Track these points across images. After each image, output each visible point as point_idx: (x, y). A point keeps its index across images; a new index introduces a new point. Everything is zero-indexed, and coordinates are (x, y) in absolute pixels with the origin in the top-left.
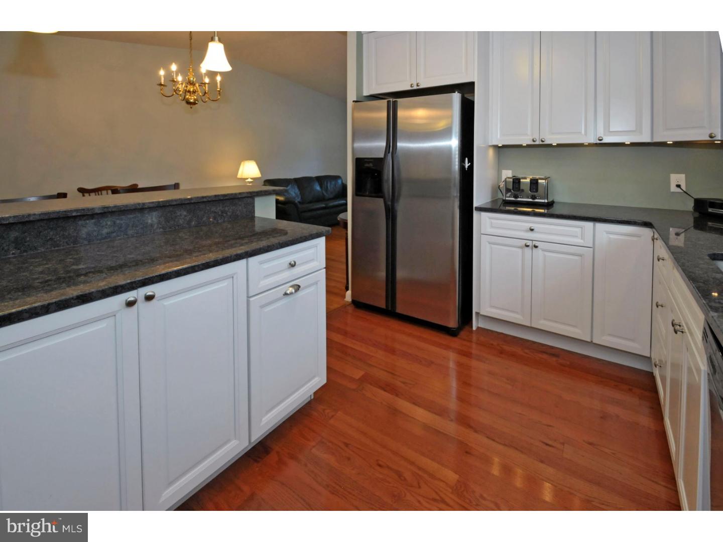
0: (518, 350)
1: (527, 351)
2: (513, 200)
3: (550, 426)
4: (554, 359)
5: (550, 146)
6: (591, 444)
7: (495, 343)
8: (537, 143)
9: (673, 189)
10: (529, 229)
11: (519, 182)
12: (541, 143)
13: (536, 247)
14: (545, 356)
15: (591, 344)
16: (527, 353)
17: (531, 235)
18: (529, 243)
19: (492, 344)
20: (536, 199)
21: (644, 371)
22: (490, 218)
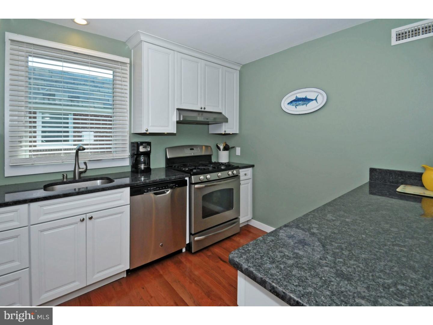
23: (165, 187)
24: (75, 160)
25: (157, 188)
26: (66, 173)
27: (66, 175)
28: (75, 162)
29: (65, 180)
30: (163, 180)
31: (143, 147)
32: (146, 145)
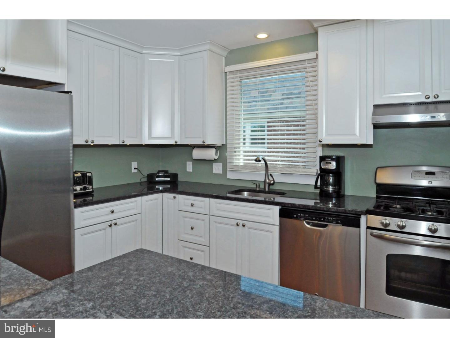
8: (88, 143)
10: (110, 212)
17: (113, 216)
18: (111, 223)
23: (316, 218)
24: (265, 171)
25: (308, 216)
26: (259, 182)
27: (259, 184)
28: (265, 173)
29: (258, 189)
30: (317, 209)
31: (326, 163)
32: (330, 160)
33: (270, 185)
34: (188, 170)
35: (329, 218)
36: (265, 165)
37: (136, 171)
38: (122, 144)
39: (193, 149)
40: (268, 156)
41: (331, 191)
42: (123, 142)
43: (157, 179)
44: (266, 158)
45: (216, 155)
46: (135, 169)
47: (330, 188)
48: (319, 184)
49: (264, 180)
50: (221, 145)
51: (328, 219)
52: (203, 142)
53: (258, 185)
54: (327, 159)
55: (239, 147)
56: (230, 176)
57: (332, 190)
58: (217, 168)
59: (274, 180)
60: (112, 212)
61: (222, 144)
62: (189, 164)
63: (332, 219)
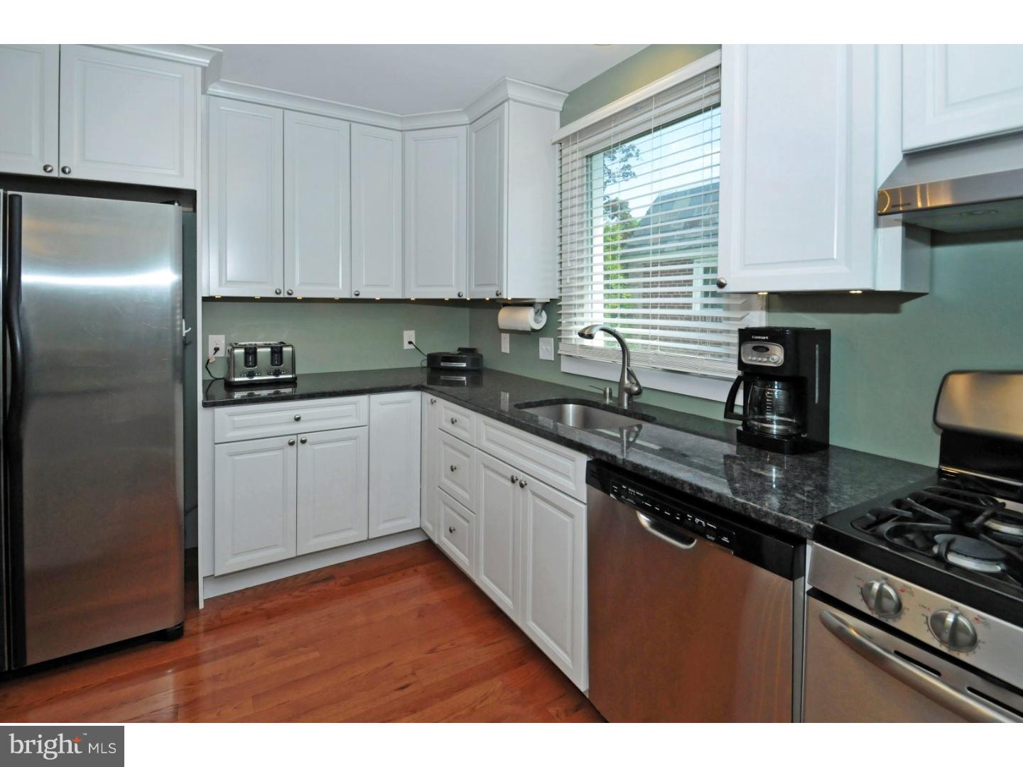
0: (284, 599)
1: (297, 593)
2: (248, 381)
3: (390, 664)
4: (332, 583)
5: (295, 300)
6: (432, 651)
7: (249, 609)
8: (281, 296)
9: (407, 346)
10: (293, 420)
11: (255, 353)
12: (287, 296)
13: (303, 442)
14: (320, 587)
15: (369, 541)
16: (299, 597)
17: (298, 427)
18: (293, 438)
19: (246, 613)
20: (281, 374)
21: (417, 543)
22: (230, 415)
23: (662, 508)
24: (622, 362)
25: (645, 499)
26: (610, 385)
29: (608, 401)
31: (755, 348)
32: (764, 340)
33: (631, 394)
34: (503, 350)
35: (697, 520)
36: (618, 347)
37: (412, 347)
38: (354, 297)
39: (500, 308)
40: (623, 326)
41: (775, 432)
42: (357, 295)
43: (442, 364)
44: (619, 330)
45: (536, 321)
46: (410, 343)
47: (771, 422)
48: (739, 400)
49: (618, 381)
50: (549, 301)
51: (693, 520)
52: (497, 295)
53: (608, 391)
54: (757, 337)
55: (581, 306)
56: (566, 367)
57: (777, 429)
58: (546, 349)
59: (638, 384)
60: (298, 419)
61: (551, 300)
62: (505, 338)
63: (703, 523)
